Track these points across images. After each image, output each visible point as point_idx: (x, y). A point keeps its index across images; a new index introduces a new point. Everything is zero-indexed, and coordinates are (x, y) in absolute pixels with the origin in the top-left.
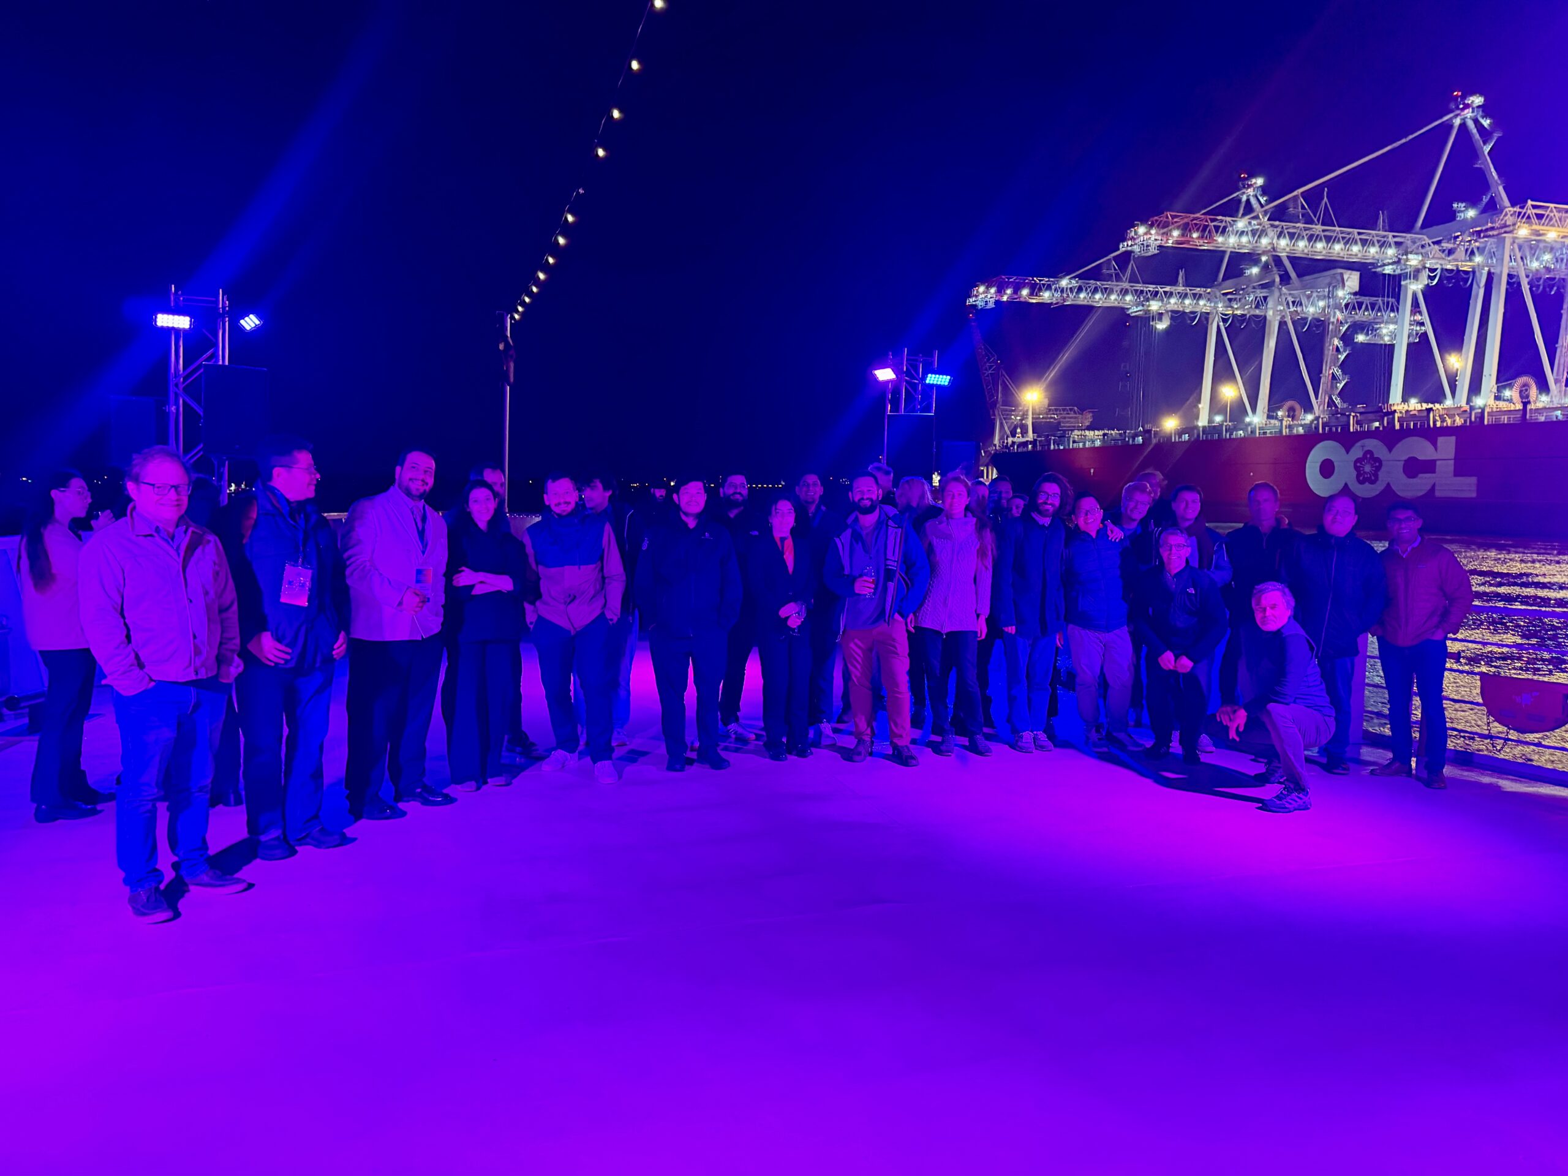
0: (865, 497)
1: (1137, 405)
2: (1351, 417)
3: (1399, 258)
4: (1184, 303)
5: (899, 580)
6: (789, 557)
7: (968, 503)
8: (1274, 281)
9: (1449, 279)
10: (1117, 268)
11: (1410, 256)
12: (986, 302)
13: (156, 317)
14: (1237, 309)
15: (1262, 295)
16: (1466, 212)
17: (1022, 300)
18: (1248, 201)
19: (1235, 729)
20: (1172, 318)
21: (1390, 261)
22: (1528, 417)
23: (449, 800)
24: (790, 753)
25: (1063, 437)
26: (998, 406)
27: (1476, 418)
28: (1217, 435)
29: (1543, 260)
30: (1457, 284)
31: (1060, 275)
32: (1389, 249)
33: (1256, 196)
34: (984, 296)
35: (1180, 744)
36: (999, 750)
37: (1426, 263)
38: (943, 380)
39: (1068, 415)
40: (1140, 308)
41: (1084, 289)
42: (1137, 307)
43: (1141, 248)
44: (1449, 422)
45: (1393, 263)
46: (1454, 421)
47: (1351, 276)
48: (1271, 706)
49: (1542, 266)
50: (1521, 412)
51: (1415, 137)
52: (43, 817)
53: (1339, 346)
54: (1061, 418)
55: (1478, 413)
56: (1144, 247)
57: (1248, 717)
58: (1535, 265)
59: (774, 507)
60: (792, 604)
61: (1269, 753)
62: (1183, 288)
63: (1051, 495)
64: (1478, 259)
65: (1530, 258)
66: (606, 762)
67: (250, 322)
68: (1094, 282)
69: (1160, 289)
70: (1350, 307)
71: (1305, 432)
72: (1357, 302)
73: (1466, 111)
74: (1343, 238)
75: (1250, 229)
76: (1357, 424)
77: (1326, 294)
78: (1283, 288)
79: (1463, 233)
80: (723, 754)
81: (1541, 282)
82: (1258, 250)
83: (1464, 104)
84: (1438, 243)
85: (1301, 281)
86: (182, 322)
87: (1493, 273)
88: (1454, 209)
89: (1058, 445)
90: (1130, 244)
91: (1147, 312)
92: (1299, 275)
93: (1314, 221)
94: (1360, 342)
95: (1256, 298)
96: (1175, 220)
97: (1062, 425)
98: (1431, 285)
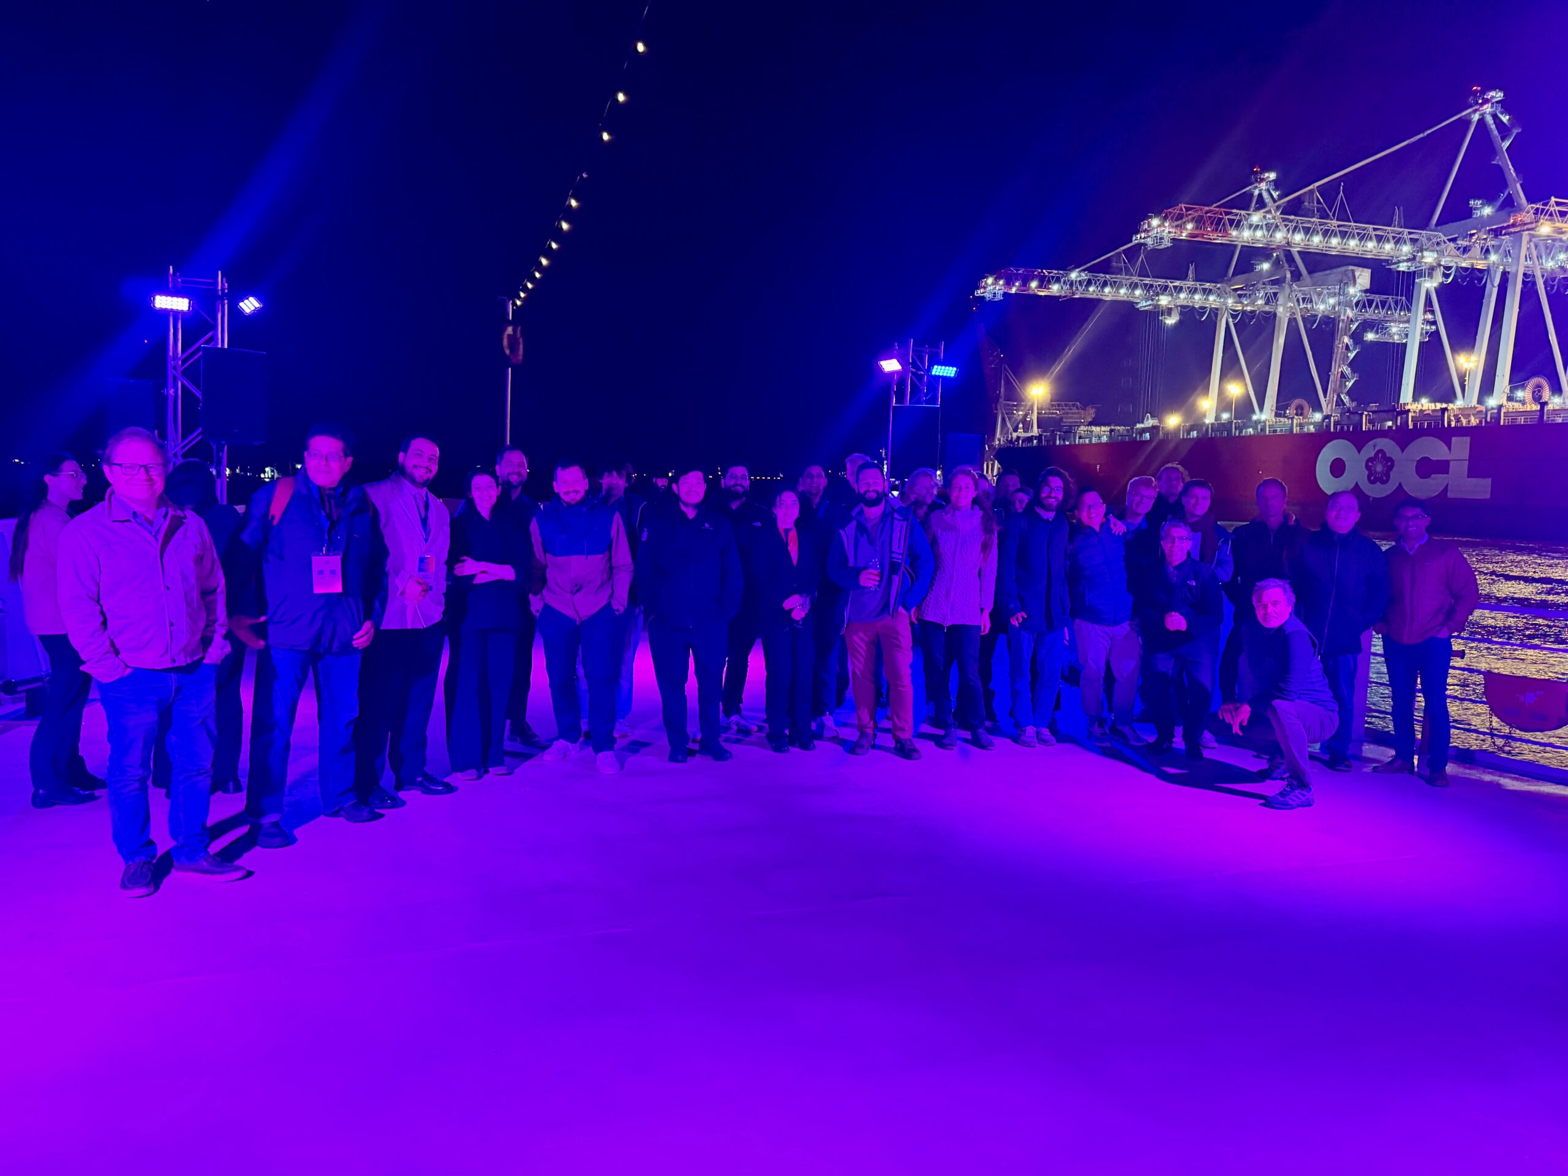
0: (871, 489)
1: (1144, 399)
2: (1364, 416)
3: (1414, 255)
4: (1194, 299)
5: (904, 573)
6: (793, 549)
7: (974, 496)
8: (1285, 277)
9: (1464, 278)
10: (1127, 261)
11: (1426, 253)
12: (995, 293)
13: (154, 299)
14: (1247, 305)
15: (1271, 291)
16: (1482, 210)
17: (1031, 292)
18: (1260, 195)
19: (1238, 724)
20: (1181, 313)
21: (1405, 258)
22: (1545, 418)
23: (449, 789)
24: (793, 745)
25: (1069, 432)
26: (1000, 400)
27: (1491, 418)
28: (1226, 432)
29: (1558, 260)
30: (1471, 282)
31: (1069, 267)
32: (1404, 246)
33: (1268, 191)
34: (992, 288)
35: (1184, 739)
36: (1001, 743)
37: (1440, 261)
38: (950, 372)
39: (1071, 411)
40: (1150, 302)
41: (1093, 282)
42: (1146, 302)
43: (1154, 240)
44: (1464, 422)
45: (1408, 260)
46: (1469, 421)
47: (1363, 273)
48: (1276, 702)
49: (1557, 266)
50: (1538, 413)
51: (1433, 132)
52: (41, 802)
53: (1349, 344)
54: (1064, 414)
55: (1494, 413)
56: (1157, 240)
57: (1252, 712)
58: (1550, 265)
59: (778, 499)
60: (796, 596)
61: (1273, 750)
62: (1193, 283)
63: (1054, 490)
64: (1493, 258)
65: (1546, 258)
66: (607, 752)
67: (249, 305)
68: (1103, 275)
69: (1170, 284)
70: (1361, 305)
71: (1316, 430)
72: (1368, 300)
73: (1485, 106)
74: (1359, 234)
75: (1265, 223)
76: (1369, 423)
77: (1337, 291)
78: (1294, 285)
79: (1479, 230)
80: (725, 745)
81: (1556, 282)
82: (1272, 245)
83: (1483, 99)
84: (1453, 240)
85: (1311, 278)
86: (181, 304)
87: (1509, 272)
88: (1470, 206)
89: (1064, 440)
90: (1143, 237)
91: (1157, 306)
92: (1310, 272)
93: (1328, 215)
94: (1369, 340)
95: (1266, 293)
96: (1189, 212)
97: (1064, 420)
98: (1445, 283)
